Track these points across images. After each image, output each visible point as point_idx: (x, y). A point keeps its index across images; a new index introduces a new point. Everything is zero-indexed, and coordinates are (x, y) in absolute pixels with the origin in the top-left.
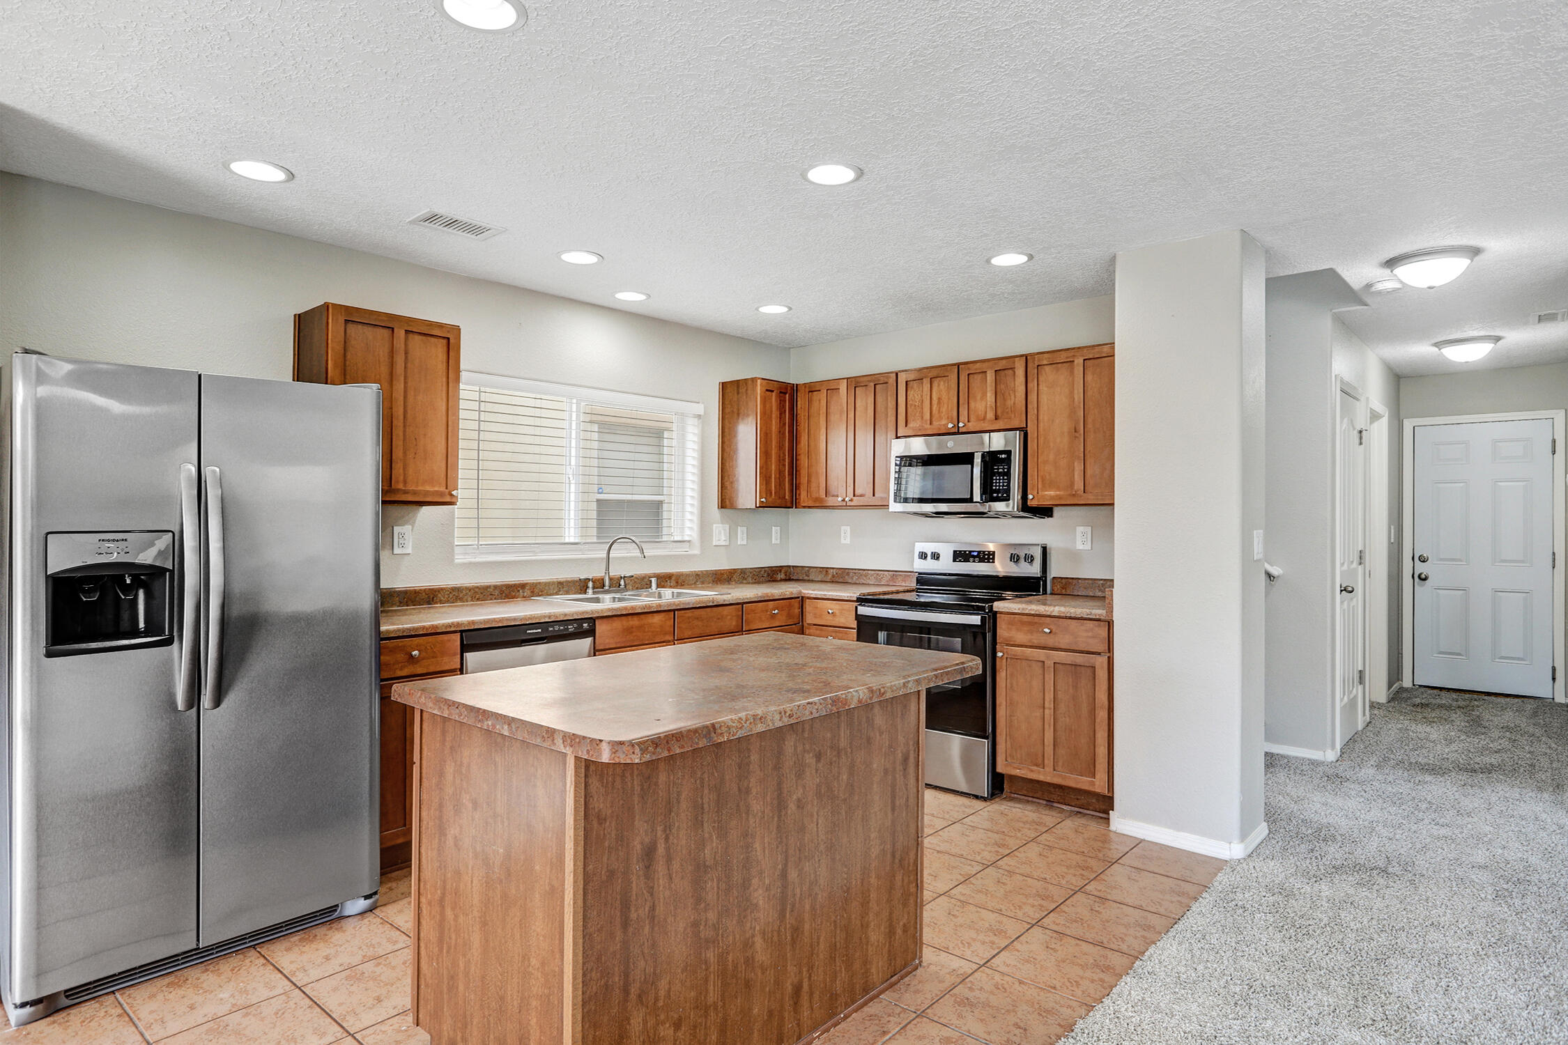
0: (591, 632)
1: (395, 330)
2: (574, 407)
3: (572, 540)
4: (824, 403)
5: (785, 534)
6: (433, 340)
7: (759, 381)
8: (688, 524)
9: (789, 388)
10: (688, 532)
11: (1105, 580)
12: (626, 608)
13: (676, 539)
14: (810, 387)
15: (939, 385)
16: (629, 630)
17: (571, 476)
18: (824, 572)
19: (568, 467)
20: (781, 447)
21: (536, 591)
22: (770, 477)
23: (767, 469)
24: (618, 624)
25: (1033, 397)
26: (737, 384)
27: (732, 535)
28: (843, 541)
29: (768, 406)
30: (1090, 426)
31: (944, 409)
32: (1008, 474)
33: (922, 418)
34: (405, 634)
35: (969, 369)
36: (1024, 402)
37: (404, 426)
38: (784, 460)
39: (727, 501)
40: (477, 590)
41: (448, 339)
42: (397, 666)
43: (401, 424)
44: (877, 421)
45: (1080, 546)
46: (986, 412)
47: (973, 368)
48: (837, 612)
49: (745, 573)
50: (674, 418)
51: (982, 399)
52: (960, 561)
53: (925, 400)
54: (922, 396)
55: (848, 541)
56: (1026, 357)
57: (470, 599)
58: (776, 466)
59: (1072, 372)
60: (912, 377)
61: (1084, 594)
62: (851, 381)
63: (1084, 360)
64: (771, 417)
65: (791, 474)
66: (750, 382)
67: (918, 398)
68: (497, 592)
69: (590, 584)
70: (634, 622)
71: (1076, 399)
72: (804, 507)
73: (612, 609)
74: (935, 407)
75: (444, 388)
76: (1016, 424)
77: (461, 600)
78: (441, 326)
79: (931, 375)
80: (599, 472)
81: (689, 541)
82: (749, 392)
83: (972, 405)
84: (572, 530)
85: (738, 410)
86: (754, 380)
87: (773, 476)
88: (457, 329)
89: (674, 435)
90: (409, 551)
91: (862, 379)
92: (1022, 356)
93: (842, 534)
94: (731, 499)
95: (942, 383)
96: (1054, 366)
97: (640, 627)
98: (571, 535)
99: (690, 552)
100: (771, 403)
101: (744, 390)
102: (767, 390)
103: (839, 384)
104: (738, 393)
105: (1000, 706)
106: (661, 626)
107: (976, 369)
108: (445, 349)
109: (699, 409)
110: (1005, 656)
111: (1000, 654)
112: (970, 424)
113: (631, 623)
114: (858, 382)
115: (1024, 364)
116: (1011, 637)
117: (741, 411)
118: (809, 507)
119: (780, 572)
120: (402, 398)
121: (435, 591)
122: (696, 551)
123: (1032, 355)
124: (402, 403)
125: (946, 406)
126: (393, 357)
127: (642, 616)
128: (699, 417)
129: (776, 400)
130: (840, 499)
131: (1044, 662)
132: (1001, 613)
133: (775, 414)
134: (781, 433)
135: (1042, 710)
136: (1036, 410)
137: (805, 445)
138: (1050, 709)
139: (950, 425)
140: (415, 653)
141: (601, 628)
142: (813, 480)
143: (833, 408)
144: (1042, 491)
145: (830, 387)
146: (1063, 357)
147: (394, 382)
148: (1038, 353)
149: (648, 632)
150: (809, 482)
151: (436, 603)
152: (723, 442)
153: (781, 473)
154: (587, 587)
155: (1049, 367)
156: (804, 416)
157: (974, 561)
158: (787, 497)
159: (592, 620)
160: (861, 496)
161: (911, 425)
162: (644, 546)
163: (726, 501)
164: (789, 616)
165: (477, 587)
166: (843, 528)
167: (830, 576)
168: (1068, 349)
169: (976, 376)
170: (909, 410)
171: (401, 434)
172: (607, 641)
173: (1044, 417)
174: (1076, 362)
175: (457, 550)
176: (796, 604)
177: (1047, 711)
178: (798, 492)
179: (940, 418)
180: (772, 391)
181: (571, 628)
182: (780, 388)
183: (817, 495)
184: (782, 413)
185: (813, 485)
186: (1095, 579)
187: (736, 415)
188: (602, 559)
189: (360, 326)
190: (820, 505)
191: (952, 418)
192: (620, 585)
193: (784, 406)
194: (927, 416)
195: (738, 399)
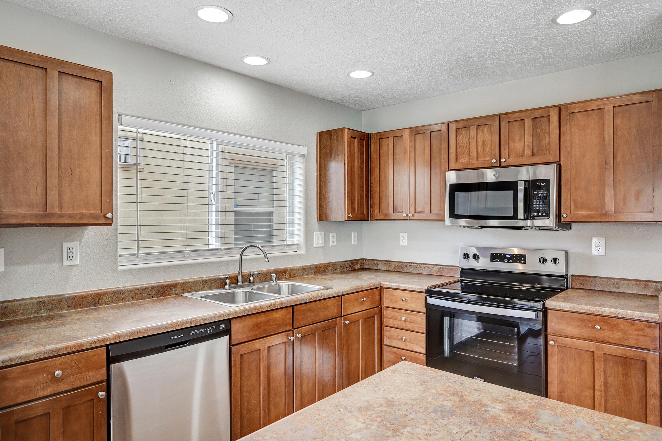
0: (227, 332)
1: (48, 70)
2: (215, 146)
3: (214, 247)
4: (391, 146)
5: (360, 239)
6: (87, 82)
7: (346, 130)
8: (296, 232)
9: (366, 136)
10: (296, 238)
11: (619, 279)
12: (255, 308)
13: (288, 243)
14: (380, 135)
15: (483, 131)
16: (257, 326)
17: (212, 199)
18: (388, 264)
19: (211, 192)
20: (361, 178)
21: (186, 288)
22: (354, 200)
23: (352, 193)
24: (249, 322)
25: (565, 138)
26: (330, 133)
27: (326, 240)
28: (402, 243)
29: (352, 148)
30: (619, 159)
31: (488, 148)
32: (547, 197)
33: (470, 155)
34: (46, 356)
35: (509, 118)
36: (558, 142)
37: (59, 157)
38: (363, 187)
39: (324, 216)
40: (137, 291)
41: (101, 82)
42: (38, 388)
43: (56, 155)
44: (432, 158)
45: (594, 252)
46: (524, 151)
47: (512, 117)
48: (409, 300)
49: (335, 266)
50: (285, 157)
51: (520, 140)
52: (496, 261)
53: (471, 142)
54: (469, 139)
55: (405, 243)
56: (559, 108)
57: (131, 299)
58: (357, 191)
59: (602, 118)
60: (461, 125)
61: (600, 289)
62: (412, 130)
63: (614, 107)
64: (354, 157)
65: (367, 197)
66: (339, 131)
67: (465, 141)
68: (154, 292)
69: (228, 282)
70: (262, 318)
71: (607, 138)
72: (377, 220)
73: (245, 310)
74: (480, 148)
75: (98, 125)
76: (551, 159)
77: (123, 300)
78: (94, 70)
79: (477, 123)
80: (235, 196)
81: (297, 245)
82: (339, 138)
83: (512, 145)
84: (214, 240)
85: (331, 151)
86: (342, 130)
87: (356, 198)
88: (111, 74)
89: (286, 169)
90: (78, 262)
91: (420, 128)
92: (554, 106)
93: (401, 238)
94: (326, 215)
95: (486, 129)
96: (585, 113)
97: (267, 322)
98: (213, 244)
99: (299, 253)
100: (354, 146)
101: (335, 137)
102: (352, 137)
103: (402, 132)
104: (331, 139)
105: (551, 383)
106: (283, 319)
107: (515, 118)
108: (99, 91)
109: (304, 150)
110: (556, 344)
111: (552, 343)
112: (510, 160)
113: (260, 320)
114: (417, 131)
115: (557, 113)
116: (561, 329)
117: (333, 152)
118: (381, 220)
119: (358, 263)
120: (56, 132)
121: (101, 295)
122: (303, 252)
123: (566, 106)
124: (57, 136)
125: (489, 147)
126: (46, 95)
127: (268, 313)
128: (303, 156)
129: (357, 144)
130: (405, 215)
131: (594, 352)
132: (551, 309)
133: (357, 154)
134: (361, 168)
135: (592, 391)
136: (569, 148)
137: (377, 176)
138: (601, 391)
139: (494, 161)
140: (58, 372)
141: (235, 327)
142: (384, 200)
143: (398, 150)
144: (574, 211)
145: (397, 135)
146: (594, 105)
147: (48, 118)
148: (570, 104)
149: (273, 325)
150: (380, 202)
151: (102, 304)
152: (320, 175)
153: (361, 196)
154: (225, 284)
155: (581, 114)
156: (377, 156)
157: (508, 262)
158: (365, 213)
159: (228, 322)
160: (421, 212)
161: (461, 160)
162: (266, 250)
163: (322, 216)
164: (373, 302)
165: (137, 289)
166: (402, 234)
167: (393, 267)
168: (597, 99)
169: (514, 123)
170: (459, 150)
171: (56, 164)
172: (240, 337)
173: (576, 152)
174: (606, 108)
175: (119, 259)
176: (377, 292)
177: (597, 393)
178: (372, 209)
179: (485, 156)
180: (355, 138)
181: (210, 330)
182: (360, 136)
183: (387, 212)
184: (361, 154)
185: (384, 205)
186: (610, 278)
187: (329, 155)
188: (236, 261)
189: (12, 64)
190: (386, 218)
191: (494, 155)
192: (250, 280)
193: (363, 148)
194: (474, 154)
195: (331, 144)
